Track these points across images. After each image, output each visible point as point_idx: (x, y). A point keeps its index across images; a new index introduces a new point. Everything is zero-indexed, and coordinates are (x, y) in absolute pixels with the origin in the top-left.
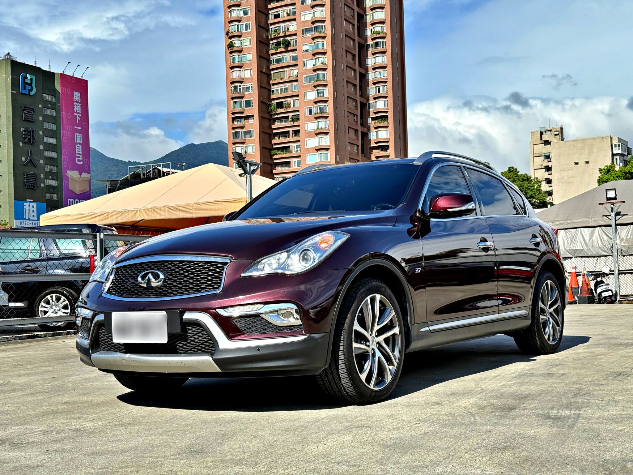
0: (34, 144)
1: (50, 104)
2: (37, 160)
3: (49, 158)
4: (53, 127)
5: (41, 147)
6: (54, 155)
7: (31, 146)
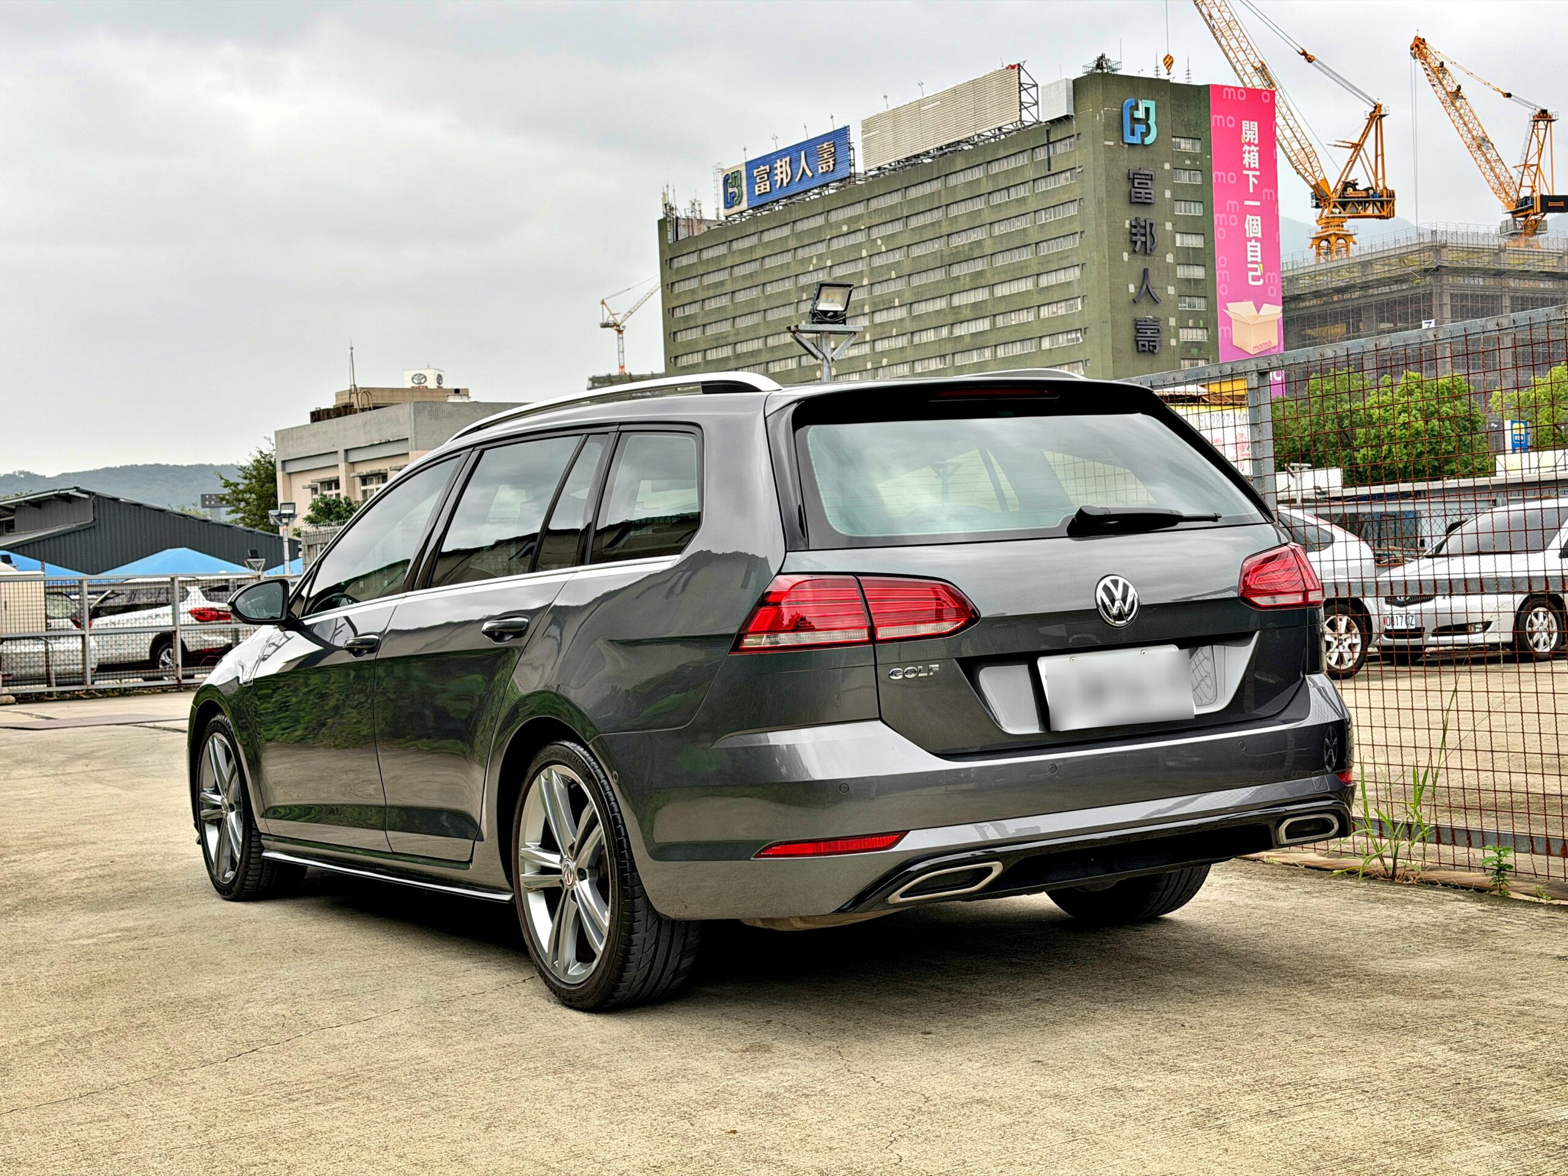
0: (1156, 253)
1: (1189, 158)
2: (1161, 288)
3: (1188, 280)
4: (1197, 210)
5: (1170, 258)
6: (1198, 273)
7: (1147, 258)
